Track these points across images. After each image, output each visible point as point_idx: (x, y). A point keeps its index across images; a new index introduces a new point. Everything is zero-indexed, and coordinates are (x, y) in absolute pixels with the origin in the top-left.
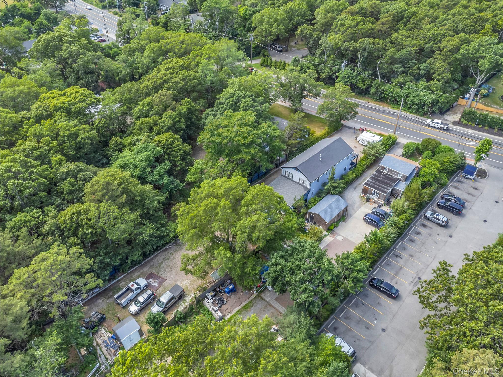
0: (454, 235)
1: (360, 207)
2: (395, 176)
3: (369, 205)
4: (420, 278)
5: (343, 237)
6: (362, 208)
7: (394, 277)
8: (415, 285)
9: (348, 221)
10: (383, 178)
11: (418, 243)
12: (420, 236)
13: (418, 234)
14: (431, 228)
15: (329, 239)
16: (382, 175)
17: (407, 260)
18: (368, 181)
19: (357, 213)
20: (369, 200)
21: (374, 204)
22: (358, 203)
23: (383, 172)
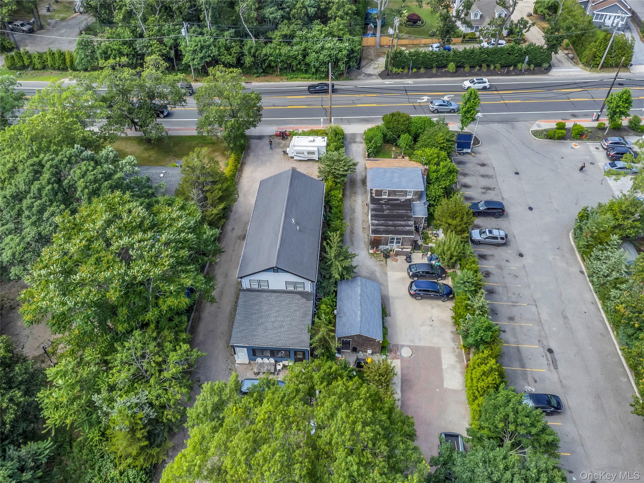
0: (523, 251)
1: (386, 274)
2: (403, 199)
3: (394, 263)
4: (550, 351)
5: (409, 346)
6: (389, 273)
7: (525, 374)
8: (556, 368)
9: (392, 312)
10: (388, 209)
11: (500, 290)
12: (492, 278)
13: (487, 274)
14: (493, 256)
15: (396, 364)
16: (383, 204)
17: (513, 329)
18: (373, 226)
19: (390, 287)
20: (387, 256)
21: (398, 258)
22: (377, 269)
23: (381, 199)
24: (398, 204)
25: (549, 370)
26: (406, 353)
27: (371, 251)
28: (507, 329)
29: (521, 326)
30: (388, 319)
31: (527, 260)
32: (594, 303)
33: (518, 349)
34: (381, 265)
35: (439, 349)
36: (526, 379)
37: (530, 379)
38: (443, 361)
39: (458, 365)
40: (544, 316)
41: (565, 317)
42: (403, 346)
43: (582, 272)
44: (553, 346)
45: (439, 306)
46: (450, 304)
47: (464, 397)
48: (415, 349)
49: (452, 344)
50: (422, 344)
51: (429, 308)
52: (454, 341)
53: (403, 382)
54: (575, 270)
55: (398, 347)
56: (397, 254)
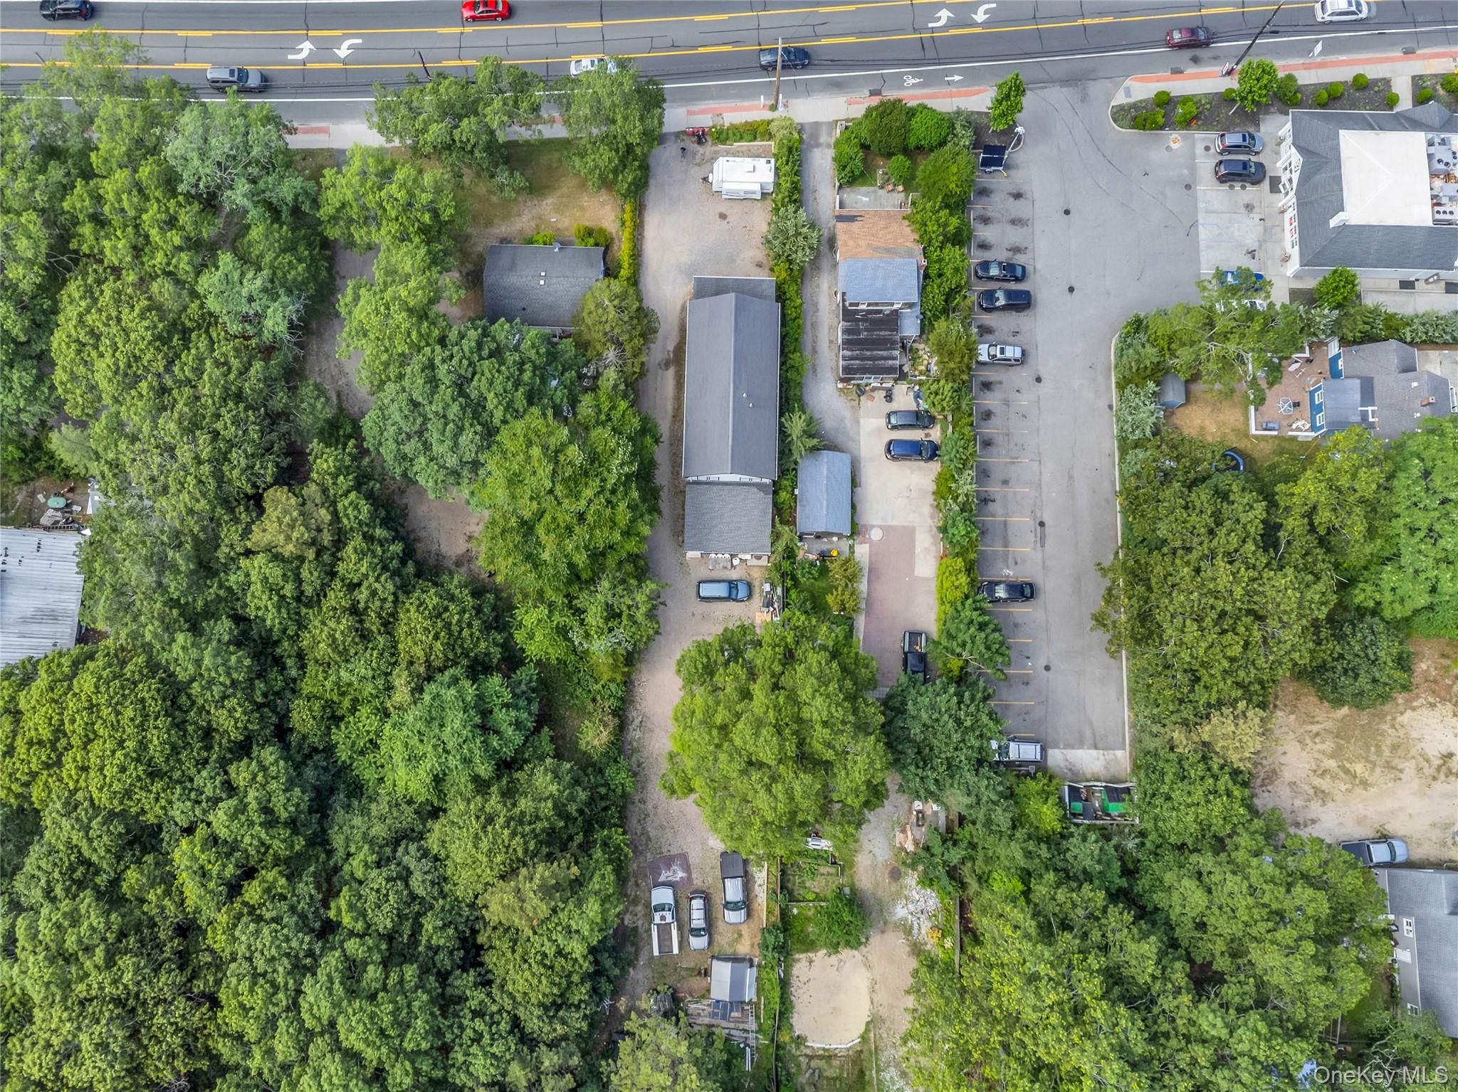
0: (1044, 374)
1: (858, 422)
2: (887, 309)
3: (869, 403)
4: (1042, 524)
5: (880, 527)
6: (862, 421)
7: (1006, 554)
8: (1043, 546)
9: (863, 480)
10: (866, 330)
11: (999, 440)
12: (994, 421)
13: (988, 415)
14: (1000, 383)
15: (862, 552)
16: (859, 320)
17: (1005, 497)
18: (844, 358)
19: (862, 444)
20: (861, 391)
21: (876, 394)
22: (847, 414)
23: (857, 312)
24: (880, 320)
25: (1035, 549)
26: (876, 535)
27: (840, 385)
28: (998, 498)
29: (1015, 493)
30: (858, 490)
31: (1046, 388)
32: (1111, 456)
33: (1005, 523)
34: (853, 407)
35: (914, 528)
36: (1006, 561)
37: (1011, 561)
38: (917, 543)
39: (933, 548)
40: (1046, 477)
41: (1071, 477)
42: (873, 526)
43: (1110, 407)
44: (1047, 523)
45: (920, 468)
46: (935, 467)
47: (934, 586)
48: (886, 530)
49: (930, 522)
50: (895, 523)
51: (908, 472)
52: (932, 517)
53: (870, 572)
54: (1103, 404)
55: (868, 528)
56: (874, 389)
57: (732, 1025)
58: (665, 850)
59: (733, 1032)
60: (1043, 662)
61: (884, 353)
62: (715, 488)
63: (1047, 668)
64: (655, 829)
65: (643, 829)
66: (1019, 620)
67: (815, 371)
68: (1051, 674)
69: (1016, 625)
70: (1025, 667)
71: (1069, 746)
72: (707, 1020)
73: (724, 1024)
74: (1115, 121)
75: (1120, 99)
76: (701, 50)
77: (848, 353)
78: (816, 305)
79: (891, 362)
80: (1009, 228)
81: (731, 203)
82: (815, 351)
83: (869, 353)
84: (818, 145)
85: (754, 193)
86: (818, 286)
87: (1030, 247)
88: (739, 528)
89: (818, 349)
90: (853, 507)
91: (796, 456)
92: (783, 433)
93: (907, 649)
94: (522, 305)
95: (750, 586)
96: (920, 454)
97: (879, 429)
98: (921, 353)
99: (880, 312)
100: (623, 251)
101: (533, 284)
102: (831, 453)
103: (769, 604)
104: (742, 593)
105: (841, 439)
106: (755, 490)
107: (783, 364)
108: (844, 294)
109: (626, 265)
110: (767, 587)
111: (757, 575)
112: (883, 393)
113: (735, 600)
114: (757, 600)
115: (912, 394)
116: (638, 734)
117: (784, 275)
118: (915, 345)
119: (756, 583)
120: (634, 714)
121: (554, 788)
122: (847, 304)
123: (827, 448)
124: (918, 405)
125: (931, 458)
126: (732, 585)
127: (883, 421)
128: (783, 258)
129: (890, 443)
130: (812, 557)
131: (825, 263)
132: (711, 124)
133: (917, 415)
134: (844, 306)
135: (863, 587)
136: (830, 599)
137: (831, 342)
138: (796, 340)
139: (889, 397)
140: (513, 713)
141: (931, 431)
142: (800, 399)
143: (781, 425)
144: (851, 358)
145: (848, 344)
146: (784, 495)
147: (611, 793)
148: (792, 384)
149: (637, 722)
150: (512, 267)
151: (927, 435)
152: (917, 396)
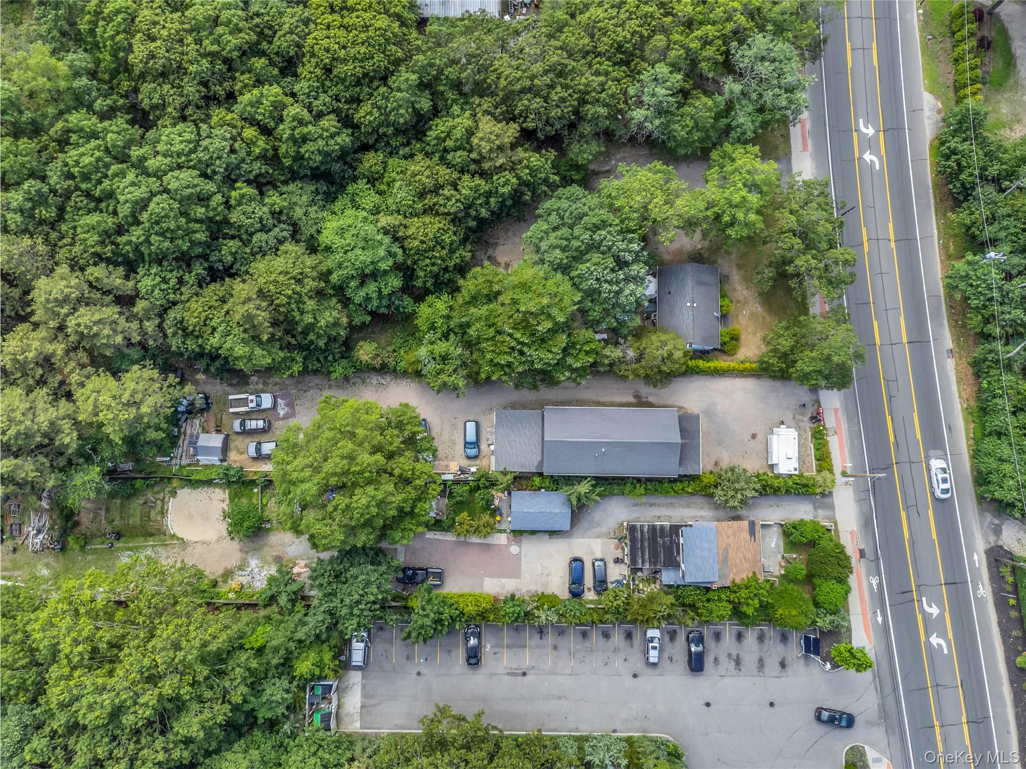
0: (641, 679)
1: (598, 537)
2: (680, 560)
3: (613, 546)
4: (524, 674)
5: (520, 553)
6: (599, 540)
7: (502, 647)
8: (508, 674)
9: (555, 540)
10: (664, 543)
11: (587, 644)
12: (602, 640)
13: (606, 636)
14: (632, 646)
15: (501, 539)
16: (671, 538)
17: (544, 647)
18: (642, 526)
19: (581, 540)
20: (621, 539)
21: (620, 550)
22: (604, 529)
23: (678, 536)
24: (672, 553)
25: (506, 668)
26: (514, 549)
27: (625, 524)
28: (543, 642)
29: (548, 655)
30: (547, 536)
31: (628, 681)
32: (577, 730)
33: (524, 646)
34: (609, 533)
35: (520, 578)
36: (496, 646)
37: (496, 650)
38: (508, 580)
39: (504, 592)
40: (560, 679)
41: (560, 698)
42: (520, 547)
43: (615, 731)
44: (526, 678)
45: (564, 583)
46: (564, 594)
47: (477, 592)
48: (518, 556)
49: (524, 590)
50: (523, 564)
51: (561, 574)
52: (527, 591)
53: (487, 545)
54: (617, 726)
55: (519, 543)
56: (623, 549)
57: (185, 448)
58: (298, 402)
59: (181, 449)
60: (423, 671)
61: (647, 556)
62: (540, 431)
63: (419, 674)
64: (312, 396)
65: (312, 388)
66: (453, 654)
67: (636, 505)
68: (414, 676)
69: (449, 651)
70: (419, 658)
71: (363, 687)
72: (188, 432)
73: (186, 443)
74: (852, 748)
75: (871, 754)
76: (889, 418)
77: (646, 529)
78: (688, 506)
79: (640, 561)
80: (756, 657)
81: (764, 443)
82: (651, 505)
83: (646, 544)
84: (815, 508)
85: (772, 460)
86: (702, 508)
87: (741, 673)
88: (512, 448)
89: (653, 508)
90: (533, 532)
91: (565, 488)
92: (580, 479)
93: (430, 570)
94: (672, 291)
95: (476, 457)
96: (573, 583)
97: (593, 553)
98: (653, 586)
99: (678, 553)
100: (721, 363)
101: (687, 298)
102: (569, 515)
103: (463, 471)
104: (472, 452)
105: (583, 524)
106: (539, 459)
107: (639, 480)
108: (691, 526)
109: (708, 365)
110: (473, 469)
111: (483, 462)
112: (620, 557)
113: (465, 447)
114: (465, 463)
115: (620, 578)
116: (374, 382)
117: (706, 480)
118: (658, 581)
119: (478, 462)
120: (388, 379)
121: (322, 323)
122: (683, 528)
123: (573, 511)
124: (612, 583)
125: (570, 592)
126: (476, 444)
127: (599, 555)
128: (719, 481)
129: (581, 561)
130: (496, 502)
131: (721, 513)
132: (827, 426)
133: (603, 581)
134: (682, 526)
135: (475, 539)
136: (465, 514)
137: (659, 517)
138: (656, 490)
139: (617, 561)
140: (374, 295)
141: (592, 592)
142: (612, 494)
143: (586, 478)
144: (642, 531)
145: (653, 528)
146: (537, 480)
147: (330, 364)
148: (622, 487)
149: (383, 381)
150: (701, 283)
151: (589, 589)
152: (618, 582)
